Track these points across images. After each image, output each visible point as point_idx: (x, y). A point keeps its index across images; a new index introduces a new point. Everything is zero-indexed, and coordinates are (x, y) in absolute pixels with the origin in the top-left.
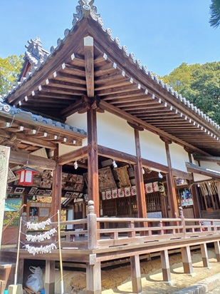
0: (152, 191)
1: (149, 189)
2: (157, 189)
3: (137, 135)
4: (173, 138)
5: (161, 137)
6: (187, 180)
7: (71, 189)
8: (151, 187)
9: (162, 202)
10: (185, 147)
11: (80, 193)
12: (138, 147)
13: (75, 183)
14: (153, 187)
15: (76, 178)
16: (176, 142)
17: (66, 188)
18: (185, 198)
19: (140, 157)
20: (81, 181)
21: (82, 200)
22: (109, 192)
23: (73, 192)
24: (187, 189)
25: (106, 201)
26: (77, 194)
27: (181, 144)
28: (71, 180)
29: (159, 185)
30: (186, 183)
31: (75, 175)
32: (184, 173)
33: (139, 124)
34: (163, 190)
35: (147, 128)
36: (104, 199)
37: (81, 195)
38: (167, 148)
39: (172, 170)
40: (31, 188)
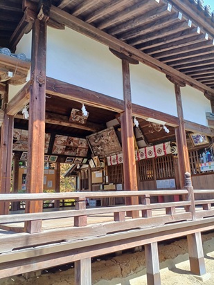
0: (163, 154)
1: (159, 151)
2: (168, 151)
3: (126, 70)
4: (188, 78)
5: (167, 76)
6: (209, 138)
7: (74, 154)
8: (162, 148)
9: (175, 168)
10: (206, 93)
11: (84, 158)
12: (127, 87)
13: (77, 148)
14: (164, 148)
15: (77, 142)
16: (192, 85)
17: (67, 153)
18: (205, 161)
19: (129, 101)
20: (84, 145)
21: (87, 166)
22: (114, 157)
23: (75, 157)
24: (209, 150)
25: (112, 166)
26: (80, 159)
27: (200, 89)
28: (72, 144)
29: (172, 145)
30: (207, 141)
31: (76, 139)
32: (203, 127)
33: (131, 54)
34: (176, 152)
35: (144, 62)
36: (109, 164)
37: (85, 160)
38: (178, 92)
39: (184, 122)
40: (21, 152)
